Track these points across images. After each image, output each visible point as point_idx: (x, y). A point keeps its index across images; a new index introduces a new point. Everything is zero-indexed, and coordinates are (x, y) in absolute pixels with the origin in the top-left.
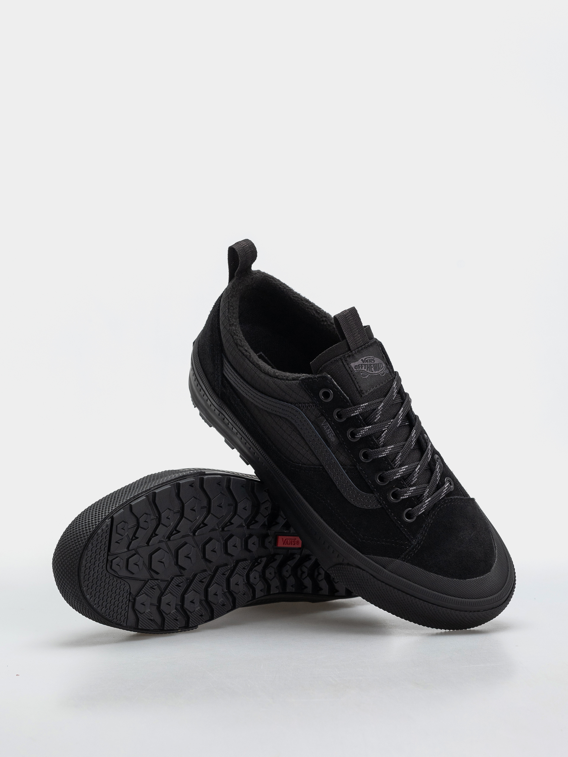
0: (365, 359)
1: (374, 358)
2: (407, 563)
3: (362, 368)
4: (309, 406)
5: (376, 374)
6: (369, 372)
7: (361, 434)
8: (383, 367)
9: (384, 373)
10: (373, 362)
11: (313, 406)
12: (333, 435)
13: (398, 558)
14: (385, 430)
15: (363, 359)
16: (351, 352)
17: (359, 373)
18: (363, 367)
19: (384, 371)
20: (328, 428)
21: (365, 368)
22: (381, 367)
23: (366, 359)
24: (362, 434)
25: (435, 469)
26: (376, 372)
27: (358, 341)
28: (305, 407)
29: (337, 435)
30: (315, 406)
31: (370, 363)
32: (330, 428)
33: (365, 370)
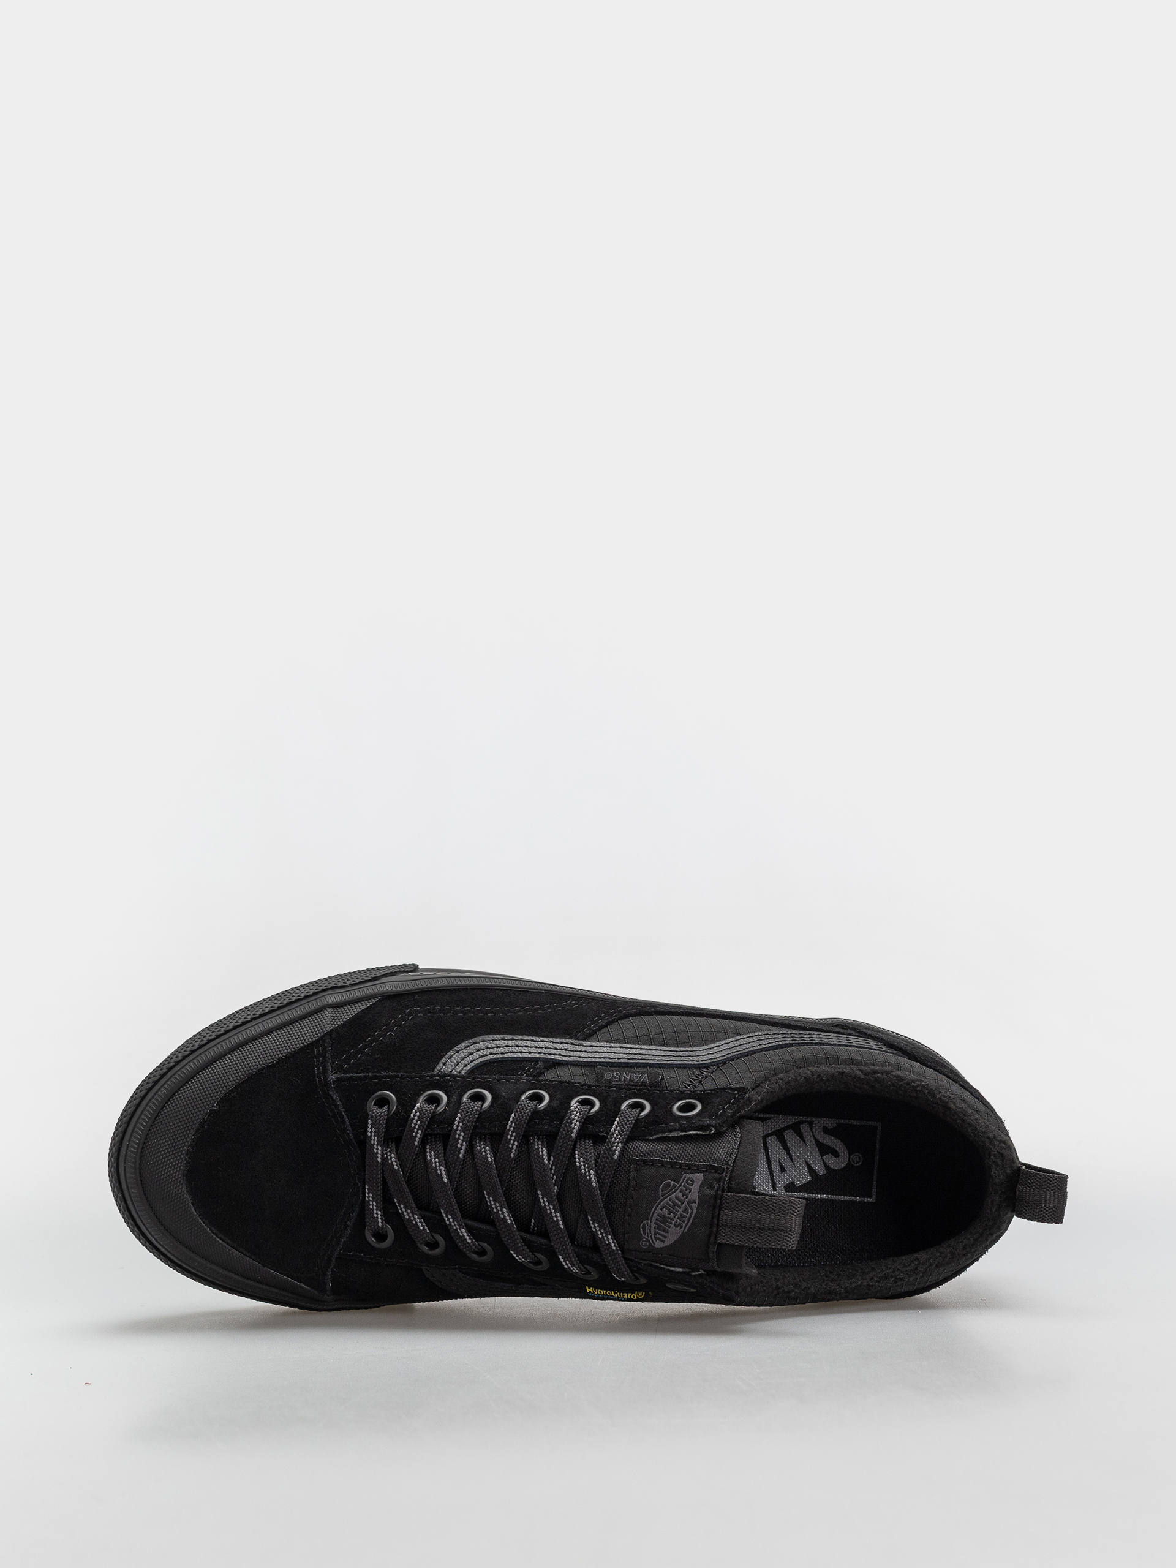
0: (692, 1210)
1: (682, 1229)
5: (653, 1213)
6: (665, 1200)
8: (656, 1239)
9: (645, 1233)
10: (676, 1222)
14: (549, 1159)
15: (695, 1205)
17: (677, 1179)
18: (680, 1195)
19: (648, 1236)
21: (677, 1198)
22: (658, 1233)
23: (690, 1210)
25: (422, 1217)
31: (679, 1213)
33: (673, 1196)
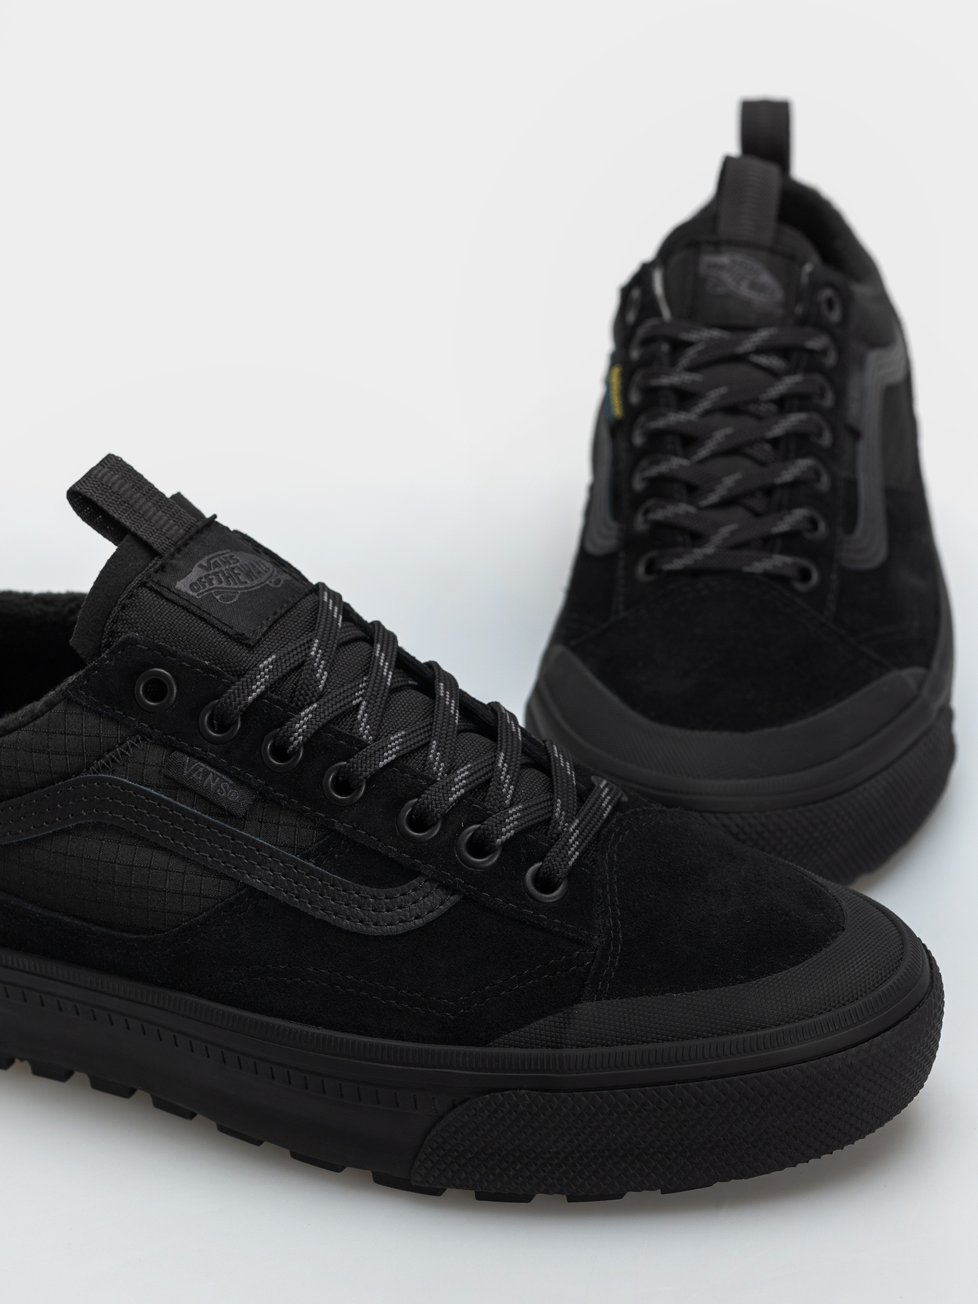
0: (209, 560)
2: (609, 999)
3: (211, 583)
4: (127, 749)
5: (257, 586)
6: (236, 587)
7: (299, 735)
9: (279, 580)
11: (137, 742)
12: (231, 785)
13: (578, 1000)
14: (359, 705)
15: (203, 562)
16: (161, 557)
17: (210, 598)
18: (214, 582)
19: (276, 576)
20: (206, 774)
21: (220, 582)
23: (212, 562)
24: (303, 731)
26: (256, 582)
27: (164, 525)
28: (118, 757)
29: (240, 781)
30: (143, 739)
31: (227, 568)
32: (211, 772)
33: (224, 585)
